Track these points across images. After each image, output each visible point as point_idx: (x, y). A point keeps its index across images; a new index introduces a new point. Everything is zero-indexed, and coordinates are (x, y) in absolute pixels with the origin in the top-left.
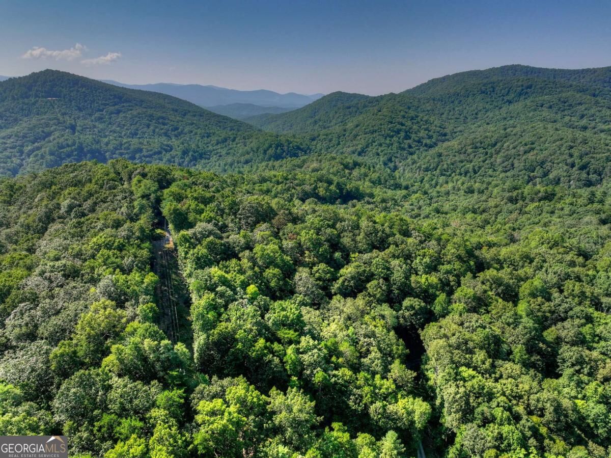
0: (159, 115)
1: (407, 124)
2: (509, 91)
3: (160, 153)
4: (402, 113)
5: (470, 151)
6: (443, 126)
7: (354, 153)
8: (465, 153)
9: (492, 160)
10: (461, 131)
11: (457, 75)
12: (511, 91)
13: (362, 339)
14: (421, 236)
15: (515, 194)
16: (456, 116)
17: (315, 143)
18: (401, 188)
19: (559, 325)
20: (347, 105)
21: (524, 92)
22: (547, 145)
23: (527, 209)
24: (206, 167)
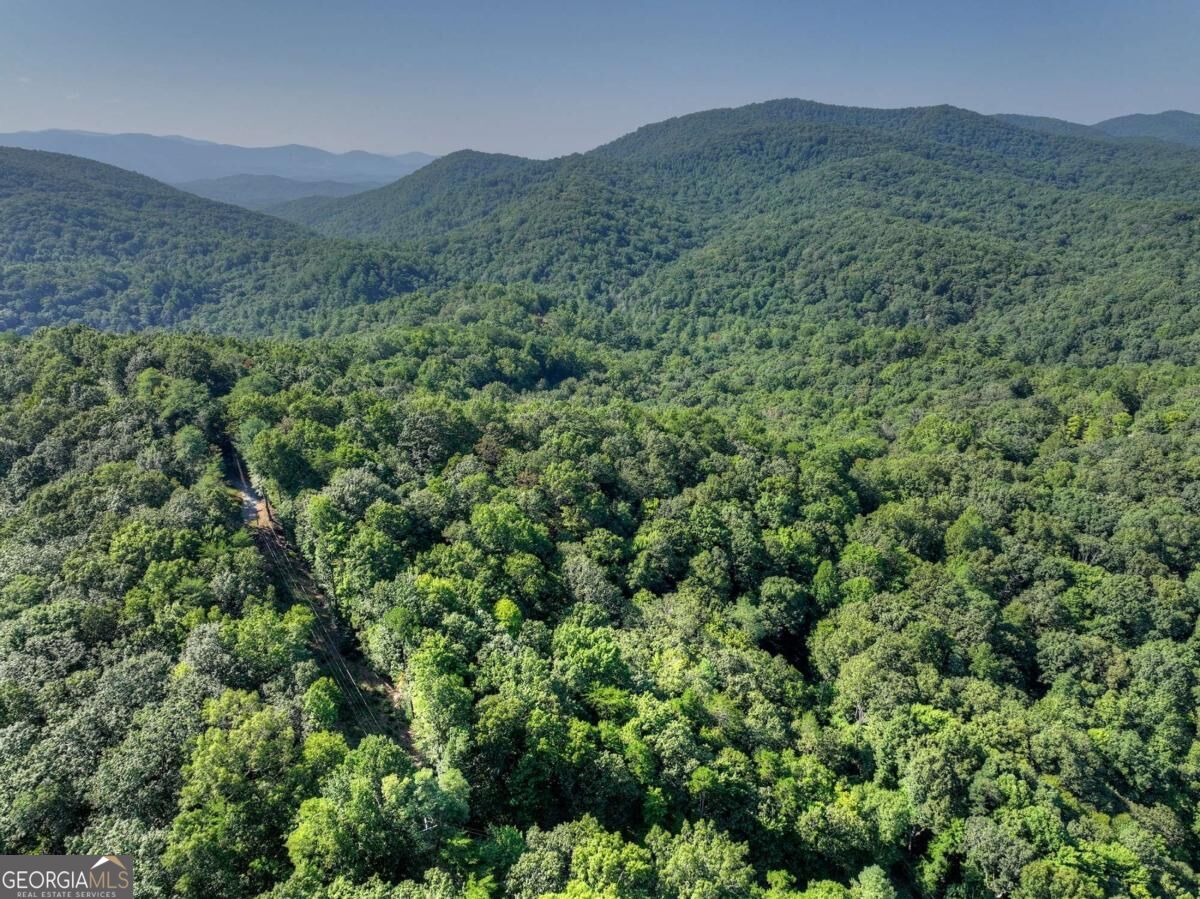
0: (80, 206)
1: (617, 216)
2: (788, 150)
3: (99, 293)
4: (605, 194)
5: (743, 265)
6: (683, 219)
7: (524, 276)
8: (735, 271)
9: (787, 281)
10: (715, 228)
11: (690, 117)
12: (792, 149)
13: (729, 678)
14: (753, 451)
15: (851, 346)
16: (701, 198)
17: (440, 258)
18: (639, 345)
19: (1026, 595)
20: (489, 177)
21: (816, 150)
22: (877, 251)
23: (883, 375)
24: (215, 319)
